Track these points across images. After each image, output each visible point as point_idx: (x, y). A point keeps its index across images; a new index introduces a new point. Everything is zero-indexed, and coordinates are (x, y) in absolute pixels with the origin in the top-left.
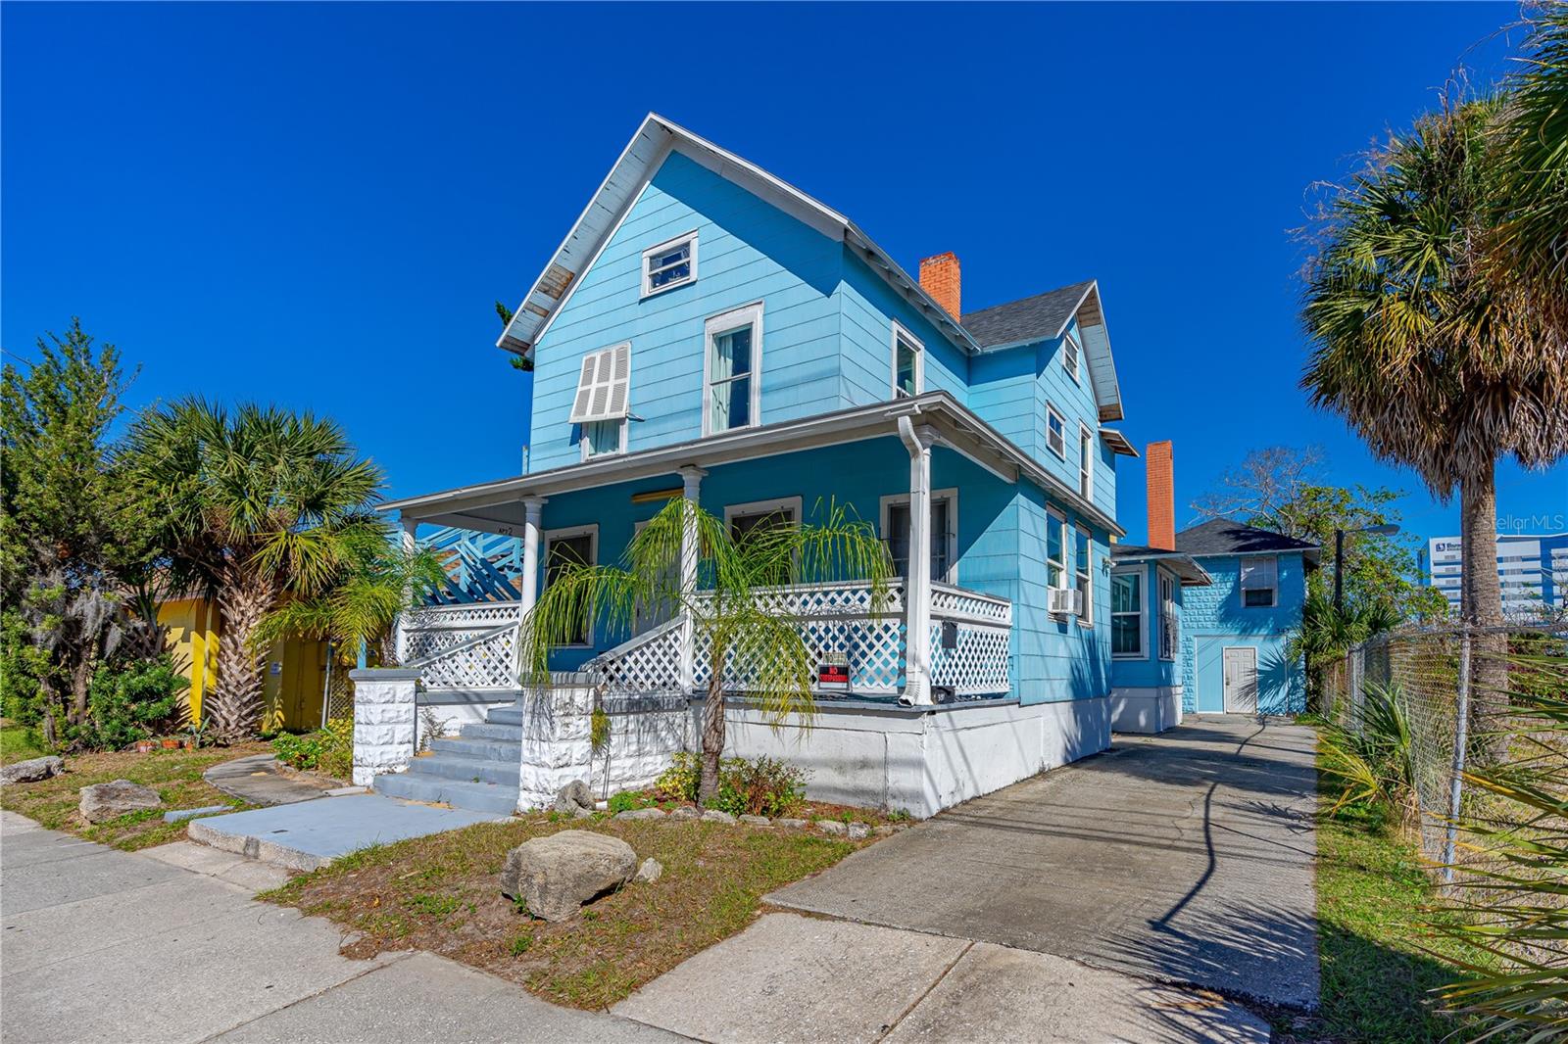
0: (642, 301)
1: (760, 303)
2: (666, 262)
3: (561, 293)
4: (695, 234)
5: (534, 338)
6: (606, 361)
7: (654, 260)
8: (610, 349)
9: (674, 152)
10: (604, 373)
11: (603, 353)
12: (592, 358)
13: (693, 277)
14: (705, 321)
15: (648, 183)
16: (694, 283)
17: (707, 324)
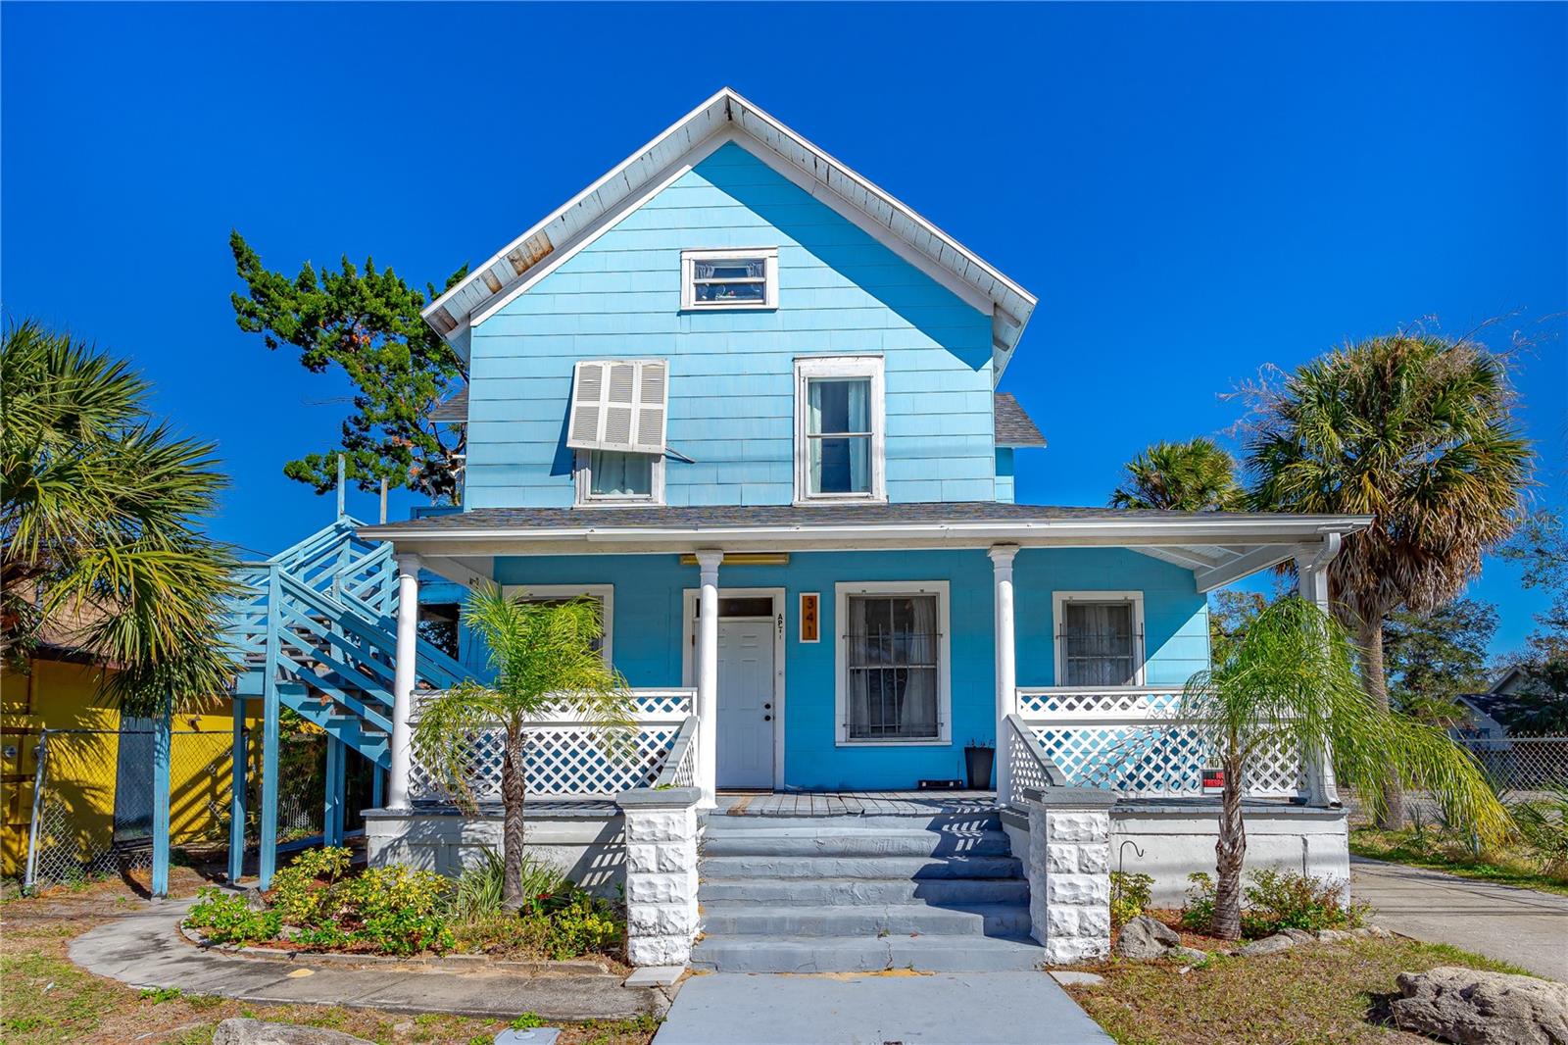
0: (681, 313)
1: (881, 357)
2: (718, 273)
3: (527, 267)
4: (774, 253)
5: (469, 317)
6: (623, 376)
7: (701, 266)
8: (629, 362)
9: (731, 143)
10: (621, 391)
11: (616, 364)
12: (595, 367)
13: (772, 303)
14: (794, 360)
15: (688, 167)
16: (773, 310)
17: (797, 364)
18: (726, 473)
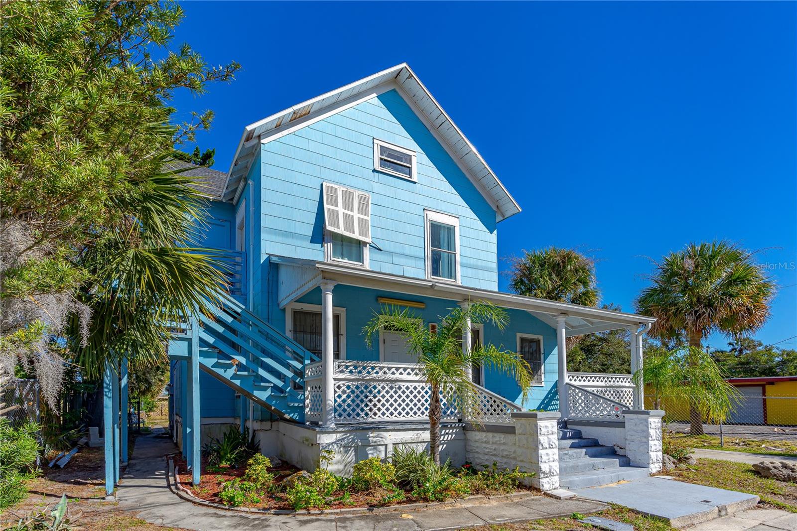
0: (374, 171)
1: (458, 218)
3: (295, 119)
4: (414, 154)
5: (259, 136)
6: (348, 197)
7: (383, 150)
8: (352, 190)
9: (394, 90)
10: (348, 205)
11: (344, 189)
12: (333, 188)
13: (415, 179)
14: (424, 209)
15: (375, 95)
16: (415, 183)
17: (426, 212)
18: (396, 260)
